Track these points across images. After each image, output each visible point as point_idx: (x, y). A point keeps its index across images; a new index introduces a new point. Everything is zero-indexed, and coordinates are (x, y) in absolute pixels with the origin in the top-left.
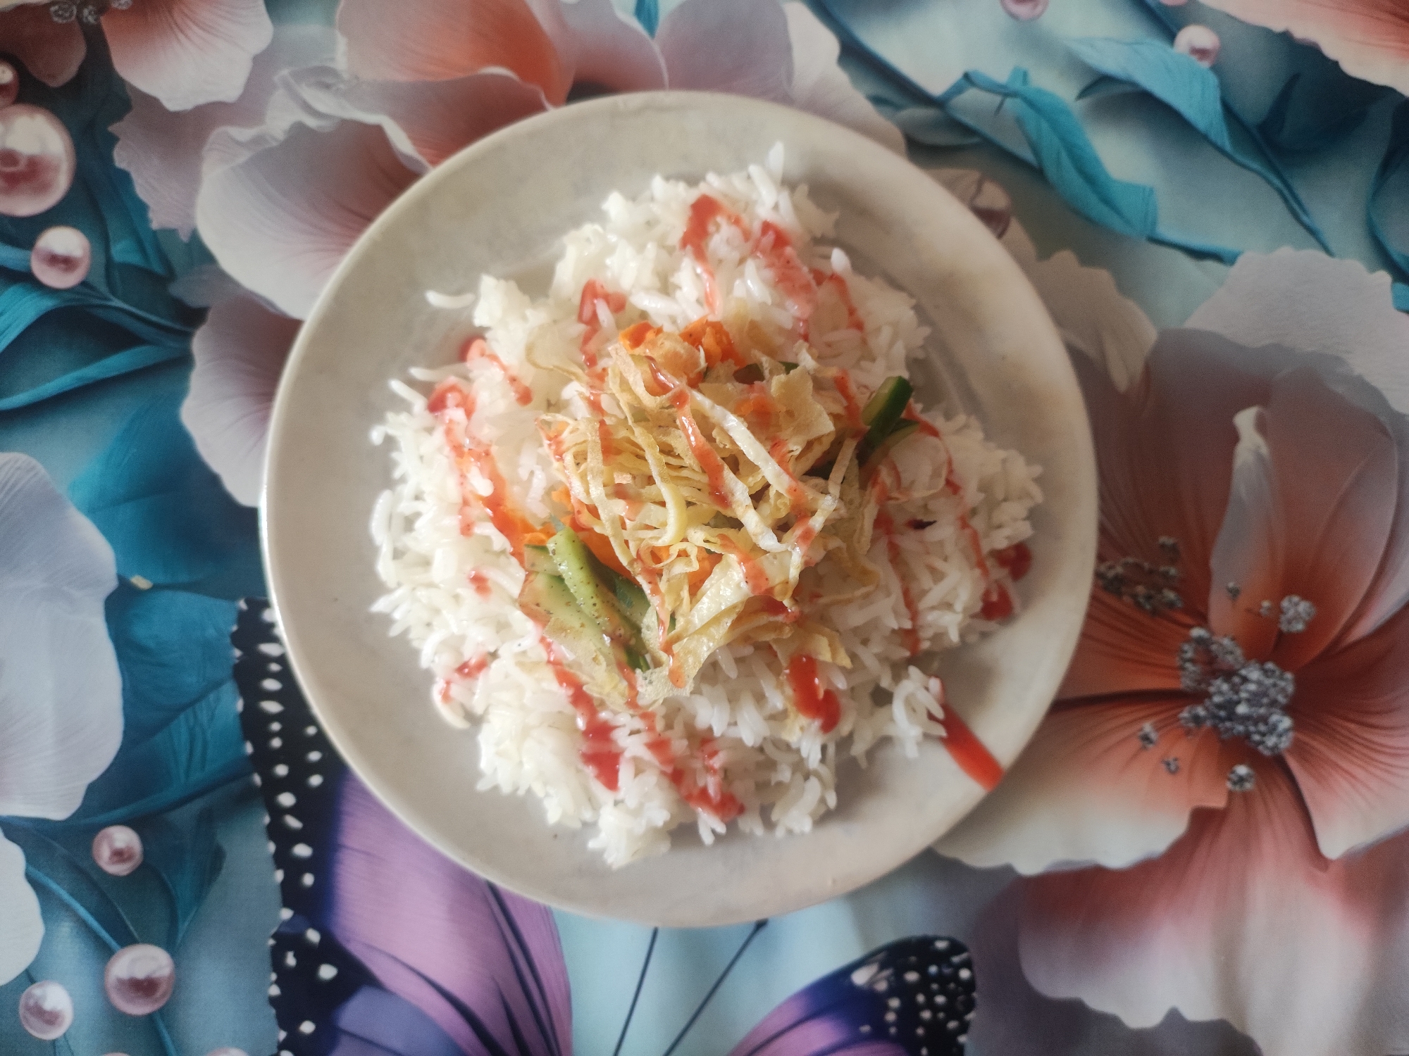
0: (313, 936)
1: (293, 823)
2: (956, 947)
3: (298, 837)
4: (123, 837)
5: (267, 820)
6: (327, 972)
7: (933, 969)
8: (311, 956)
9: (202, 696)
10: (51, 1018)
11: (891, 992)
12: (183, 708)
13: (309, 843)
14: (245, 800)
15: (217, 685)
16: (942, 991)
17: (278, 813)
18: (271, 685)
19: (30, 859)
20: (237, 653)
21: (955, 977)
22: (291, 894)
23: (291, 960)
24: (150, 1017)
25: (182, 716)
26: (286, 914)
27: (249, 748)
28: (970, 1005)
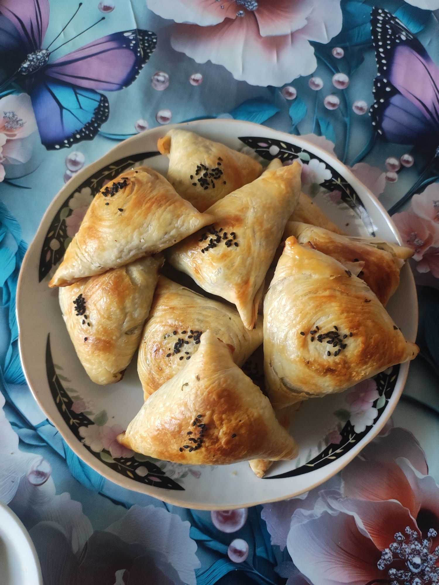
0: (385, 81)
1: (382, 55)
2: (153, 34)
3: (383, 58)
4: (340, 50)
5: (376, 53)
6: (388, 89)
7: (146, 38)
8: (384, 85)
9: (362, 24)
10: (318, 86)
11: (133, 39)
12: (357, 26)
13: (386, 60)
14: (371, 48)
15: (366, 23)
16: (148, 43)
17: (379, 52)
18: (379, 25)
19: (315, 50)
20: (372, 17)
21: (152, 41)
22: (380, 70)
23: (379, 85)
24: (342, 90)
25: (357, 28)
26: (379, 74)
27: (372, 37)
28: (154, 47)
